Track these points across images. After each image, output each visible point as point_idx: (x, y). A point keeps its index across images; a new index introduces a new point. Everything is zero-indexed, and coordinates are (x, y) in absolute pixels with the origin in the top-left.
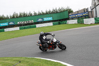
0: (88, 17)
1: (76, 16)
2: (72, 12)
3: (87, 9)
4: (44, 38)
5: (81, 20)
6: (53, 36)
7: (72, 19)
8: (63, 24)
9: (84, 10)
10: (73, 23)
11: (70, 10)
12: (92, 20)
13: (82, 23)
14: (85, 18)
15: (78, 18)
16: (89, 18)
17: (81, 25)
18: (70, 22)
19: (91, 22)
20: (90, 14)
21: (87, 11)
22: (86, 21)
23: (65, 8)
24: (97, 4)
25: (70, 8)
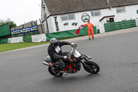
0: (36, 32)
1: (21, 31)
2: (15, 26)
3: (36, 22)
4: (58, 49)
5: (28, 37)
6: (75, 46)
7: (16, 35)
8: (3, 43)
9: (31, 23)
10: (18, 42)
11: (12, 23)
12: (43, 37)
13: (30, 41)
14: (34, 34)
15: (24, 34)
16: (39, 33)
17: (29, 44)
18: (13, 40)
19: (42, 40)
20: (40, 28)
21: (36, 25)
22: (34, 38)
23: (4, 21)
24: (48, 16)
25: (11, 21)
